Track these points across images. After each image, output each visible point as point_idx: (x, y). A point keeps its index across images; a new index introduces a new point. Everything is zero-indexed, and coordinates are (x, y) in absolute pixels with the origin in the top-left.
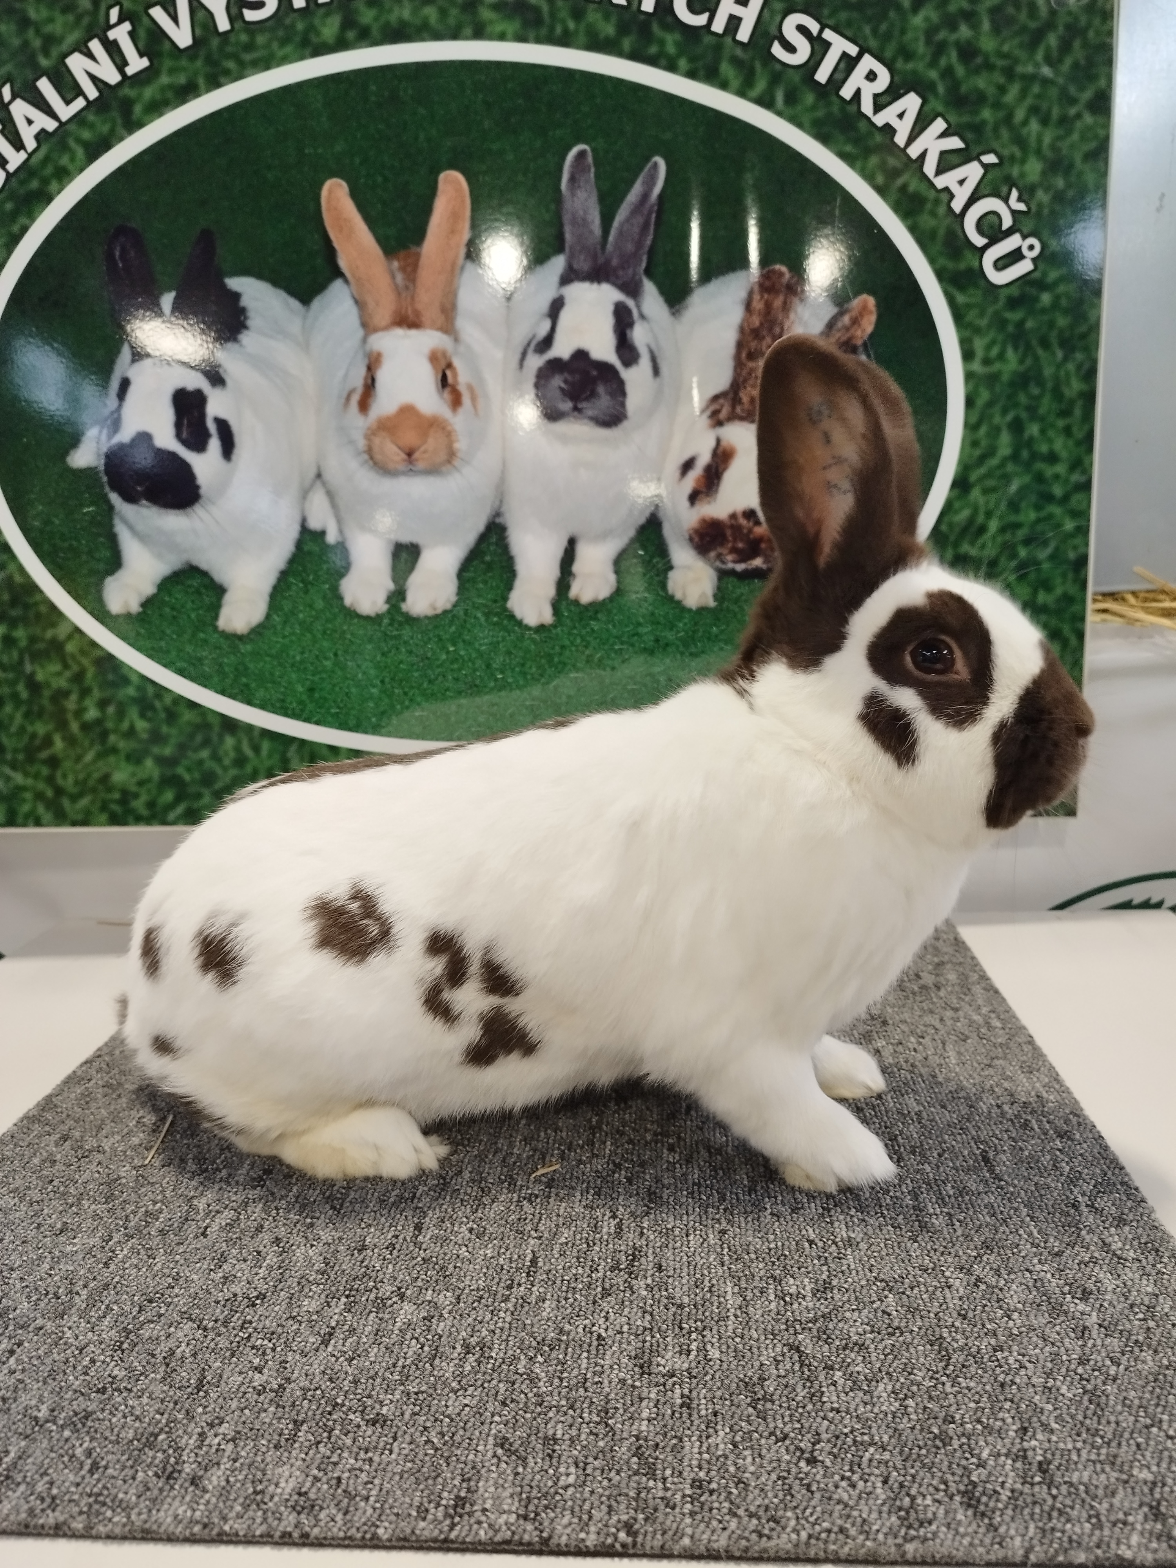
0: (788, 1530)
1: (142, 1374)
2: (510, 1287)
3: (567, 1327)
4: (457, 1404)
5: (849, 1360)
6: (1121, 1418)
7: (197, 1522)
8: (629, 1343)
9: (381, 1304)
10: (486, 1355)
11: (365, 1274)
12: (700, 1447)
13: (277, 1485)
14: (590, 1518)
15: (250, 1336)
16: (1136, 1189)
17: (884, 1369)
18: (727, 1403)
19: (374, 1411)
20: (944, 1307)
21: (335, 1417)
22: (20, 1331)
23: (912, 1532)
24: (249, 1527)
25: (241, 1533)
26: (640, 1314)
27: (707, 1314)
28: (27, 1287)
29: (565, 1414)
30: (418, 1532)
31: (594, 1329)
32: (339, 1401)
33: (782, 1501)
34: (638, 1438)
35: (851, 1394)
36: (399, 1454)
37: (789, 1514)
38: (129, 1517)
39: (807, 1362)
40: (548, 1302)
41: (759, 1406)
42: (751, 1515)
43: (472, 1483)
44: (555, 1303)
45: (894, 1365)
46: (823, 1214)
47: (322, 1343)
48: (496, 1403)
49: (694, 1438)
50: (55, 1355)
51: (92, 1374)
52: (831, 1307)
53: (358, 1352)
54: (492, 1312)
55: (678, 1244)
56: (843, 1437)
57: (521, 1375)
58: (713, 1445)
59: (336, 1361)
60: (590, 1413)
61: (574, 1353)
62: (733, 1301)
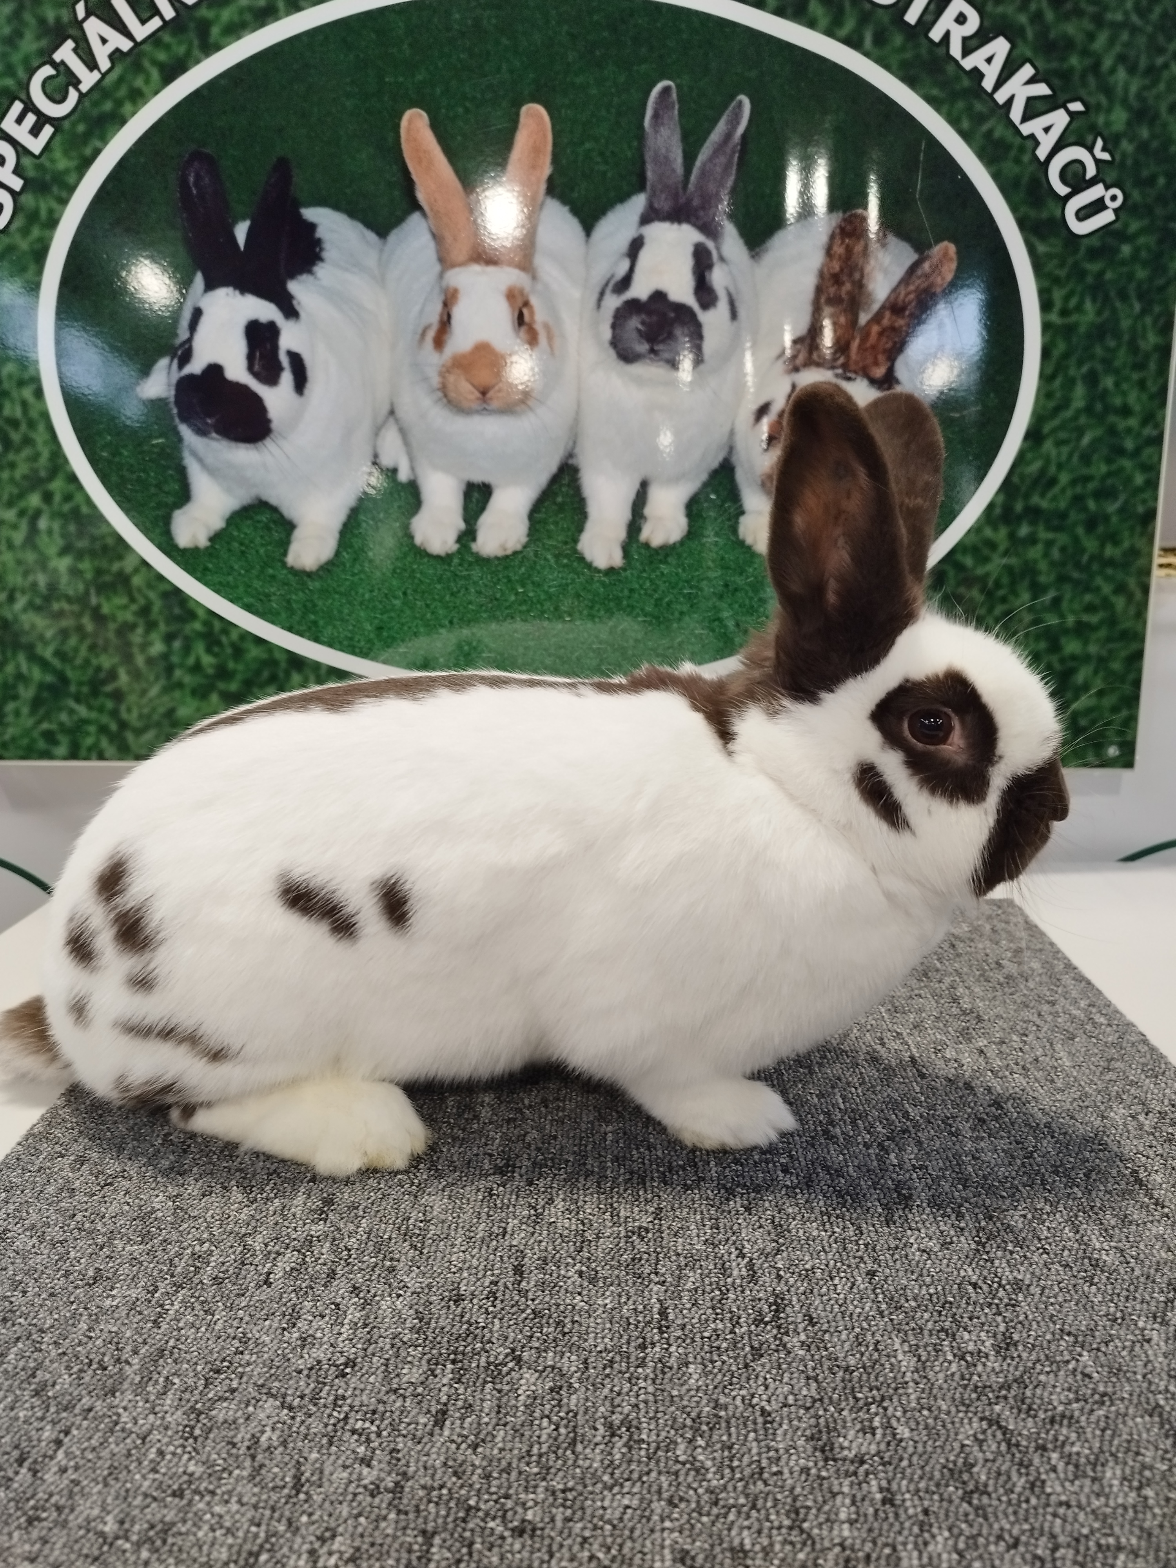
1: (224, 1470)
2: (643, 1347)
3: (723, 1400)
4: (615, 1504)
5: (1061, 1438)
8: (800, 1419)
9: (496, 1371)
10: (636, 1437)
11: (468, 1333)
12: (920, 1558)
15: (346, 1418)
17: (1105, 1448)
18: (936, 1497)
19: (518, 1517)
20: (1150, 1367)
21: (471, 1525)
22: (64, 1414)
26: (803, 1381)
27: (882, 1379)
28: (64, 1353)
29: (748, 1517)
31: (755, 1401)
32: (472, 1502)
34: (841, 1545)
35: (1077, 1483)
39: (1014, 1441)
40: (692, 1366)
41: (975, 1502)
44: (701, 1367)
45: (1116, 1442)
46: (977, 1251)
47: (436, 1424)
48: (663, 1503)
49: (910, 1547)
50: (113, 1446)
51: (163, 1470)
52: (1021, 1369)
53: (482, 1436)
54: (629, 1380)
55: (824, 1289)
56: (1083, 1540)
57: (684, 1464)
58: (935, 1555)
59: (458, 1448)
60: (778, 1513)
61: (739, 1434)
62: (906, 1362)
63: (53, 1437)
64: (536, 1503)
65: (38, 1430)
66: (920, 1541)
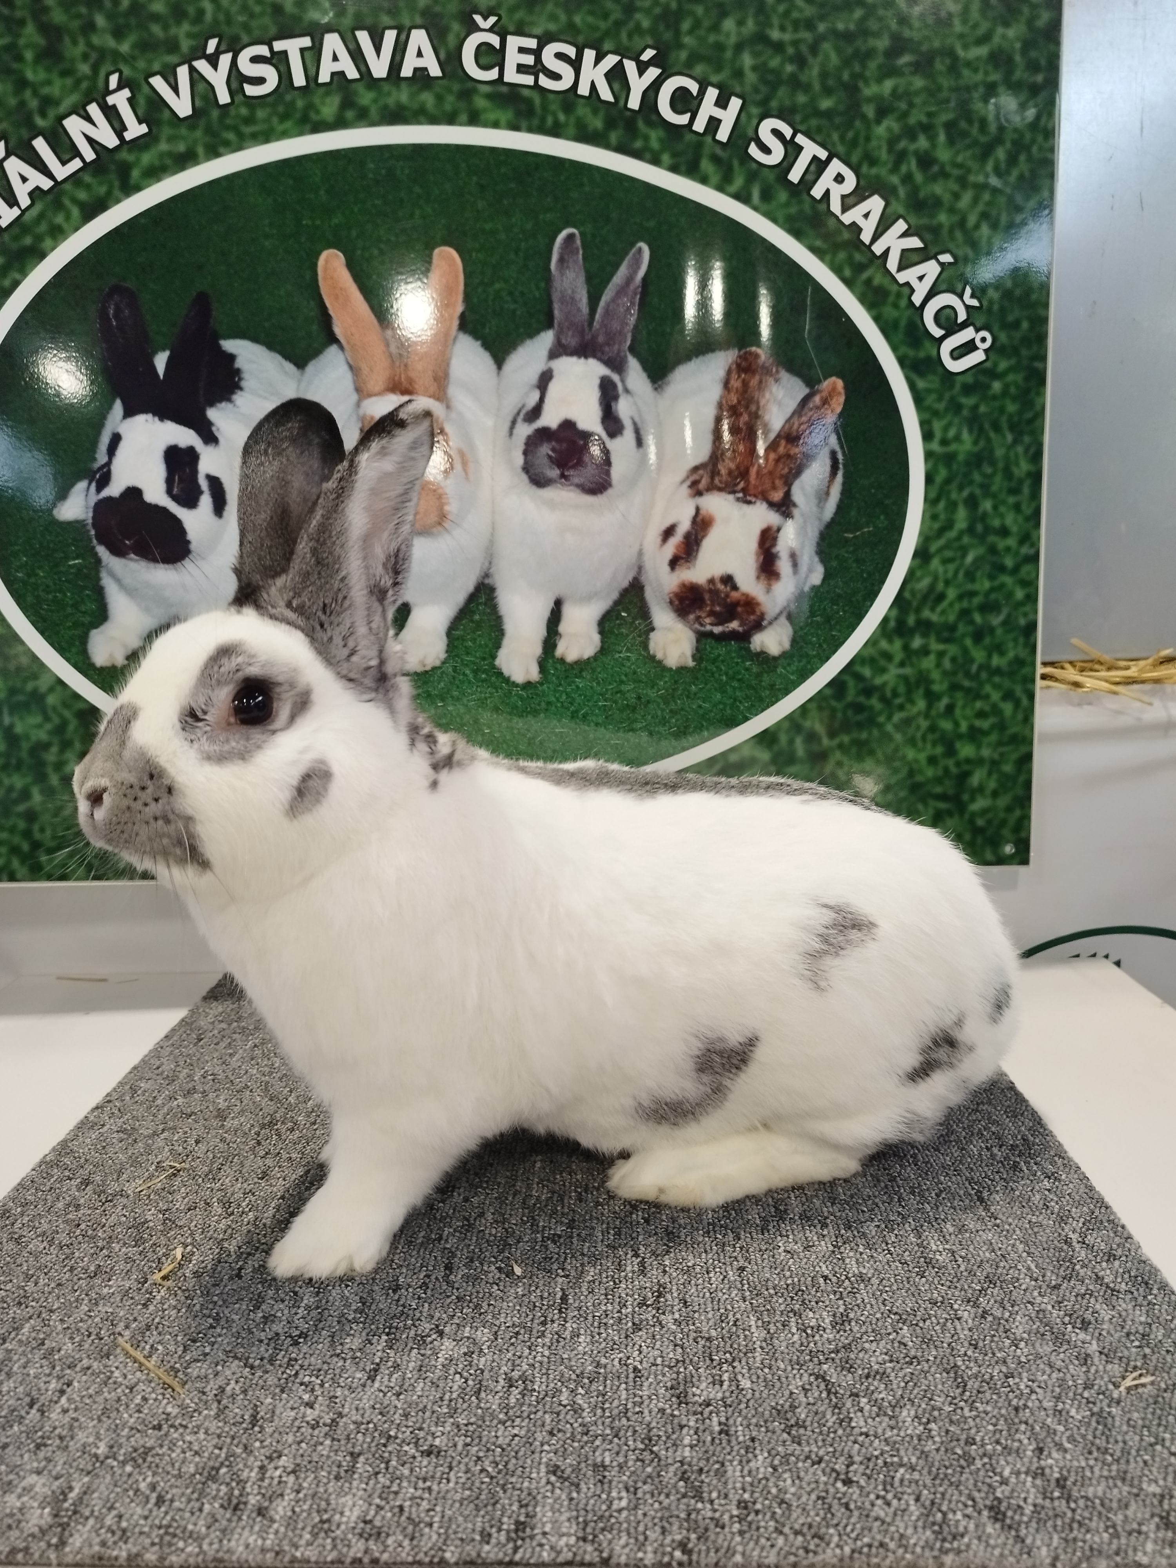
0: (832, 1545)
1: (195, 1411)
2: (544, 1323)
3: (603, 1361)
4: (507, 1433)
5: (872, 1388)
6: (1127, 1438)
7: (268, 1551)
8: (664, 1375)
9: (421, 1341)
10: (529, 1387)
11: (402, 1313)
12: (742, 1471)
13: (342, 1513)
14: (646, 1539)
15: (297, 1374)
16: (1123, 1227)
17: (906, 1396)
18: (763, 1429)
19: (428, 1443)
20: (956, 1337)
21: (390, 1448)
22: (68, 1371)
23: (947, 1545)
24: (320, 1553)
25: (313, 1559)
26: (671, 1347)
27: (735, 1346)
28: (68, 1328)
29: (611, 1442)
30: (483, 1555)
31: (630, 1362)
32: (392, 1433)
33: (824, 1519)
34: (682, 1463)
35: (877, 1419)
36: (457, 1483)
37: (831, 1531)
38: (200, 1547)
39: (833, 1390)
40: (582, 1337)
41: (793, 1432)
42: (797, 1533)
43: (530, 1509)
44: (589, 1338)
45: (915, 1392)
46: (833, 1252)
47: (369, 1378)
48: (544, 1433)
49: (736, 1463)
50: (106, 1394)
51: (146, 1411)
52: (851, 1338)
53: (405, 1387)
54: (530, 1348)
55: (700, 1281)
56: (874, 1459)
57: (565, 1406)
58: (754, 1469)
59: (385, 1395)
60: (635, 1441)
61: (612, 1386)
62: (758, 1335)
63: (58, 1388)
64: (443, 1434)
65: (45, 1383)
66: (744, 1459)
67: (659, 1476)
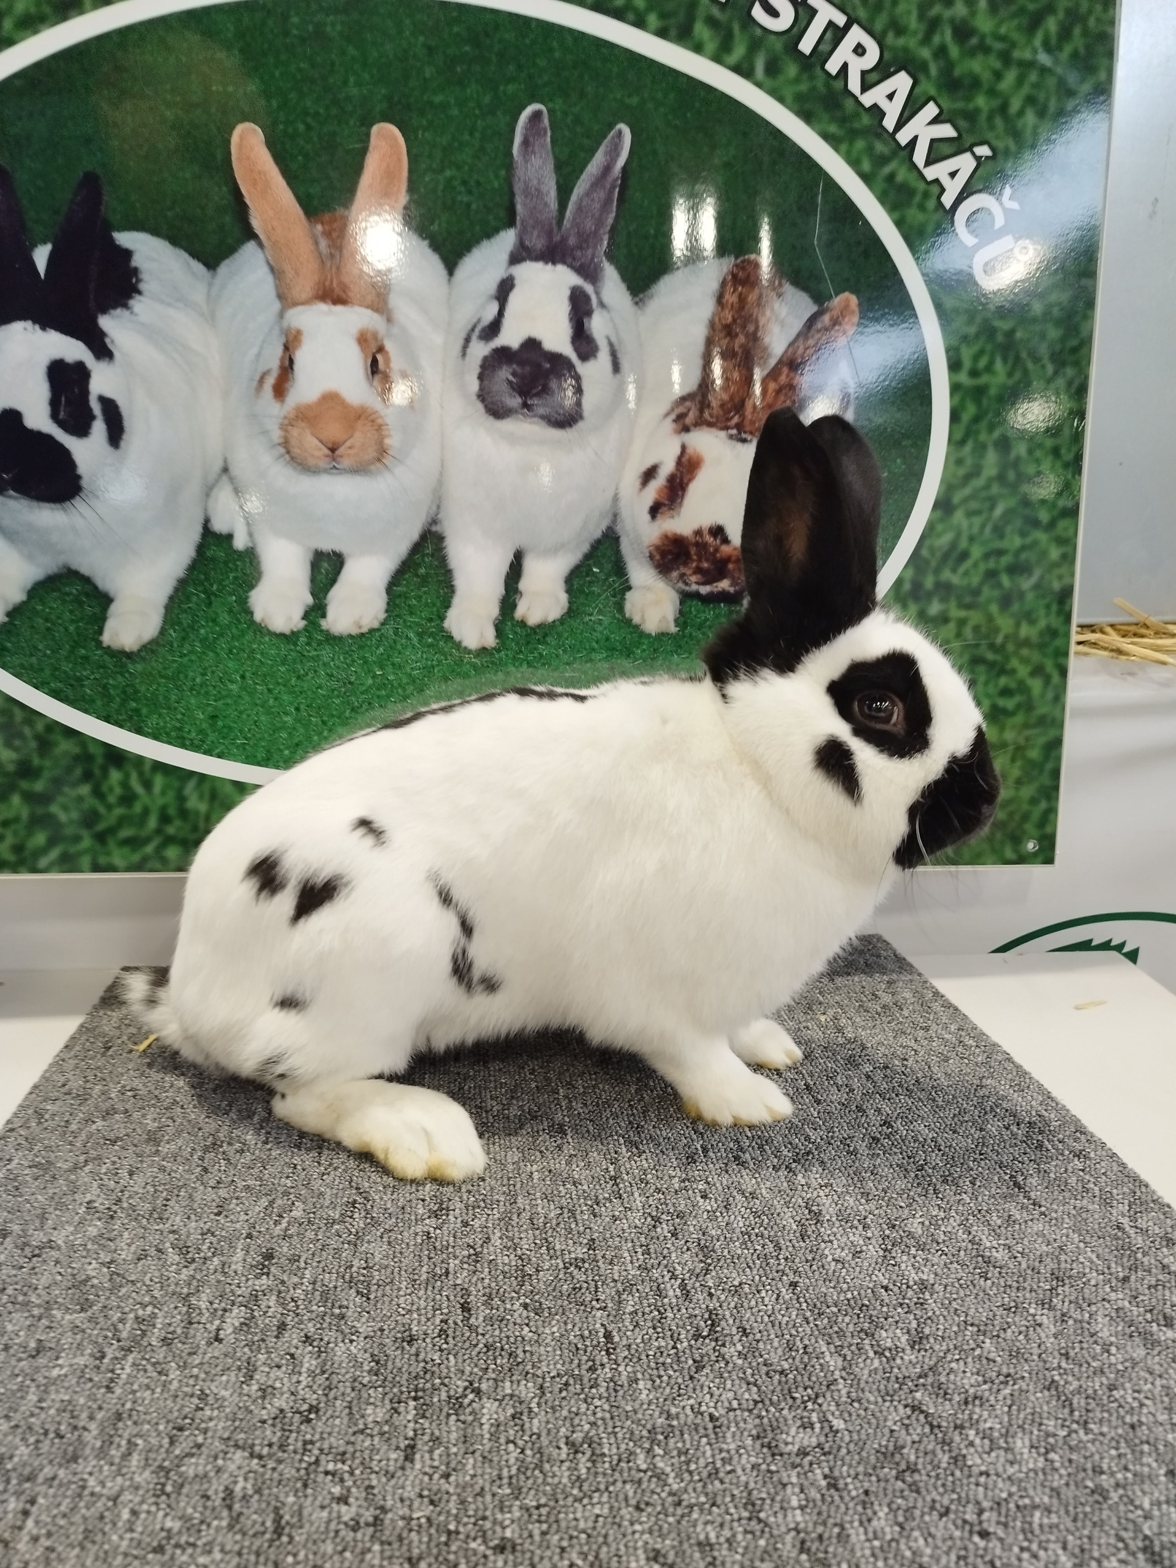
1: (202, 1522)
2: (592, 1369)
3: (673, 1410)
4: (587, 1514)
5: (975, 1416)
8: (745, 1421)
9: (456, 1404)
10: (598, 1452)
11: (426, 1370)
12: (866, 1533)
15: (317, 1460)
17: (1013, 1422)
18: (874, 1478)
19: (497, 1536)
21: (454, 1548)
22: (28, 1485)
26: (745, 1386)
27: (814, 1379)
28: (17, 1426)
29: (710, 1513)
31: (704, 1408)
32: (452, 1528)
34: (796, 1530)
35: (993, 1454)
39: (935, 1423)
40: (641, 1383)
41: (908, 1479)
44: (649, 1383)
45: (1022, 1416)
47: (406, 1458)
48: (630, 1509)
49: (856, 1524)
52: (934, 1359)
53: (452, 1466)
54: (585, 1401)
55: (753, 1303)
56: (1003, 1503)
57: (645, 1472)
58: (878, 1529)
59: (431, 1479)
60: (736, 1507)
61: (692, 1440)
62: (834, 1362)
64: (513, 1522)
66: (864, 1518)
67: (776, 1549)
